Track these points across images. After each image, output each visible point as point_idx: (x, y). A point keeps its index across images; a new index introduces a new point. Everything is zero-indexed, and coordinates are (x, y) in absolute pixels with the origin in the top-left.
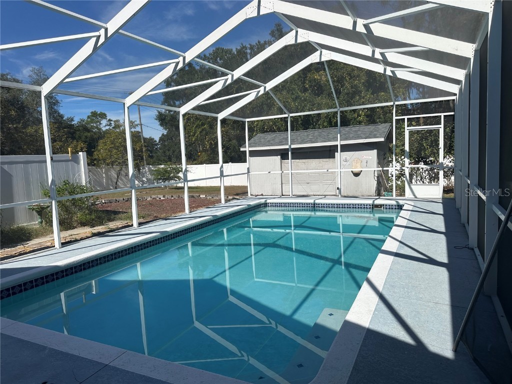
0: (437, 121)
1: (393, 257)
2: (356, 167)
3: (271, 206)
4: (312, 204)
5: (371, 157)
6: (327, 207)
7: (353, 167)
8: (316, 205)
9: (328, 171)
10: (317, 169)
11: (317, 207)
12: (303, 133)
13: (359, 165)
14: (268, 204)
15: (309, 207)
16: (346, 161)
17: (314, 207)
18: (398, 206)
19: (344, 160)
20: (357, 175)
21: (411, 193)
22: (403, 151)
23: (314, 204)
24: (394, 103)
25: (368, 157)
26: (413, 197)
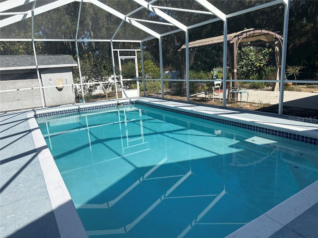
4: (77, 109)
5: (68, 77)
6: (89, 110)
7: (57, 85)
8: (80, 110)
9: (32, 88)
10: (26, 88)
11: (81, 111)
13: (61, 83)
14: (37, 115)
15: (75, 112)
16: (51, 80)
17: (79, 111)
18: (131, 102)
19: (49, 80)
20: (60, 90)
23: (79, 109)
24: (111, 41)
25: (66, 77)
26: (126, 97)
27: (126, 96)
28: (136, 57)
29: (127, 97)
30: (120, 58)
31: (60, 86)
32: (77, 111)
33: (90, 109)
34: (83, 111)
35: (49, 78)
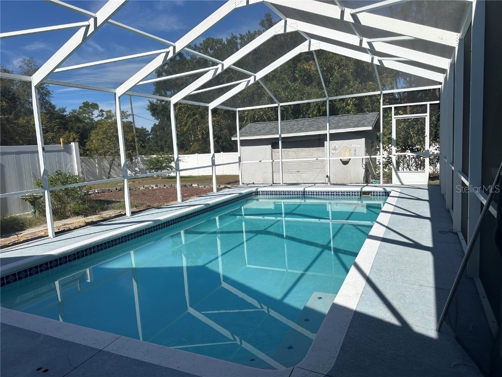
0: (423, 109)
1: (380, 242)
2: (345, 156)
3: (262, 194)
4: (302, 192)
5: (359, 146)
7: (342, 156)
9: (317, 159)
10: (307, 158)
11: (307, 194)
12: (293, 122)
13: (347, 153)
14: (259, 192)
15: (299, 194)
16: (335, 149)
17: (304, 194)
18: (385, 193)
19: (332, 149)
20: (345, 163)
21: (398, 180)
22: (390, 139)
23: (304, 192)
24: (381, 92)
25: (356, 146)
26: (400, 184)
27: (401, 182)
28: (428, 114)
29: (403, 184)
30: (394, 119)
31: (345, 158)
32: (302, 194)
33: (318, 195)
34: (309, 194)
35: (333, 147)
